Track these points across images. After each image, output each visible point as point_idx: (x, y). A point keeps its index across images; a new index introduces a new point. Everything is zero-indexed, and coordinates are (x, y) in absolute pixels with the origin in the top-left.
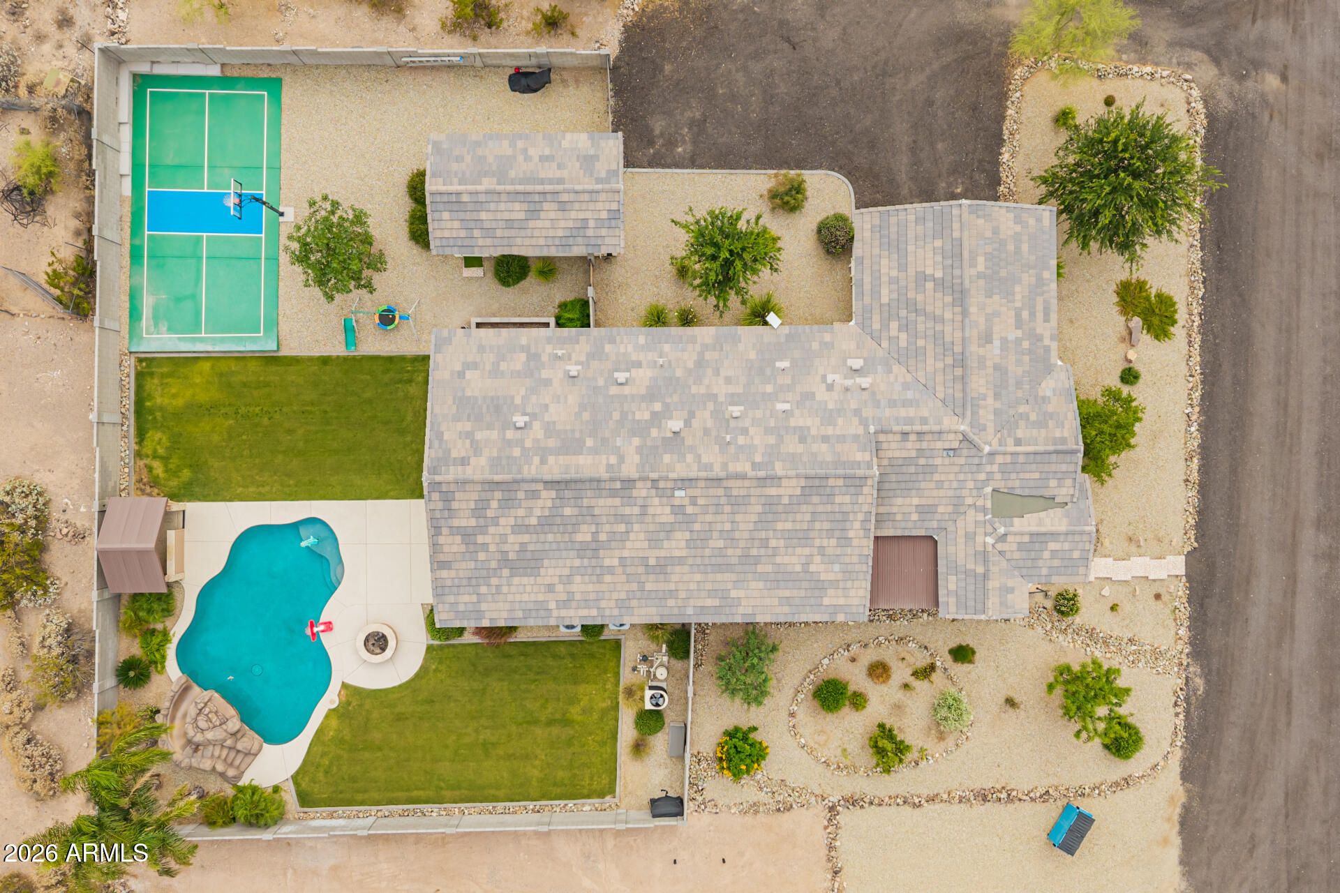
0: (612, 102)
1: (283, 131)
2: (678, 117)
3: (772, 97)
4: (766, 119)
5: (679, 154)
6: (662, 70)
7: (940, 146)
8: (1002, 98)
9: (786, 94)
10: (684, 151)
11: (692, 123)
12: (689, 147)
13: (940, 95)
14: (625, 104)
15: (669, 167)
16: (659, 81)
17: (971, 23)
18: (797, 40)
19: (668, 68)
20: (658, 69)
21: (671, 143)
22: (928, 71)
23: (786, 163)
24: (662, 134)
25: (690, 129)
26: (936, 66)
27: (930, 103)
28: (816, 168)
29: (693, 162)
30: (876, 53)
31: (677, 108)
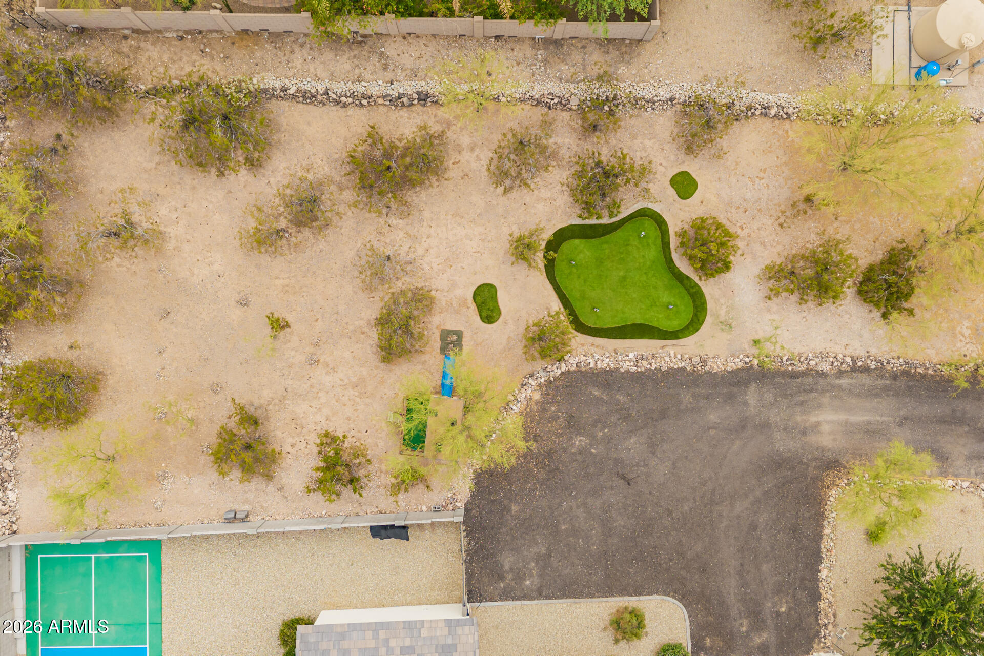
0: (464, 542)
1: (164, 589)
2: (526, 553)
3: (611, 530)
4: (605, 551)
5: (527, 586)
6: (509, 511)
7: (765, 568)
8: (819, 518)
9: (624, 527)
10: (532, 584)
11: (538, 558)
12: (536, 580)
13: (762, 519)
14: (476, 543)
15: (518, 599)
16: (508, 520)
17: (789, 451)
18: (631, 476)
19: (515, 508)
20: (506, 509)
21: (519, 577)
22: (751, 498)
23: (625, 590)
24: (511, 569)
25: (537, 563)
26: (758, 493)
27: (754, 527)
28: (653, 594)
29: (540, 594)
30: (704, 484)
31: (524, 545)
